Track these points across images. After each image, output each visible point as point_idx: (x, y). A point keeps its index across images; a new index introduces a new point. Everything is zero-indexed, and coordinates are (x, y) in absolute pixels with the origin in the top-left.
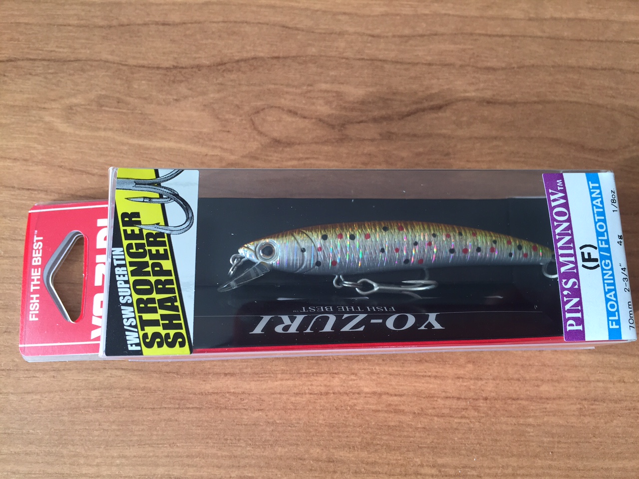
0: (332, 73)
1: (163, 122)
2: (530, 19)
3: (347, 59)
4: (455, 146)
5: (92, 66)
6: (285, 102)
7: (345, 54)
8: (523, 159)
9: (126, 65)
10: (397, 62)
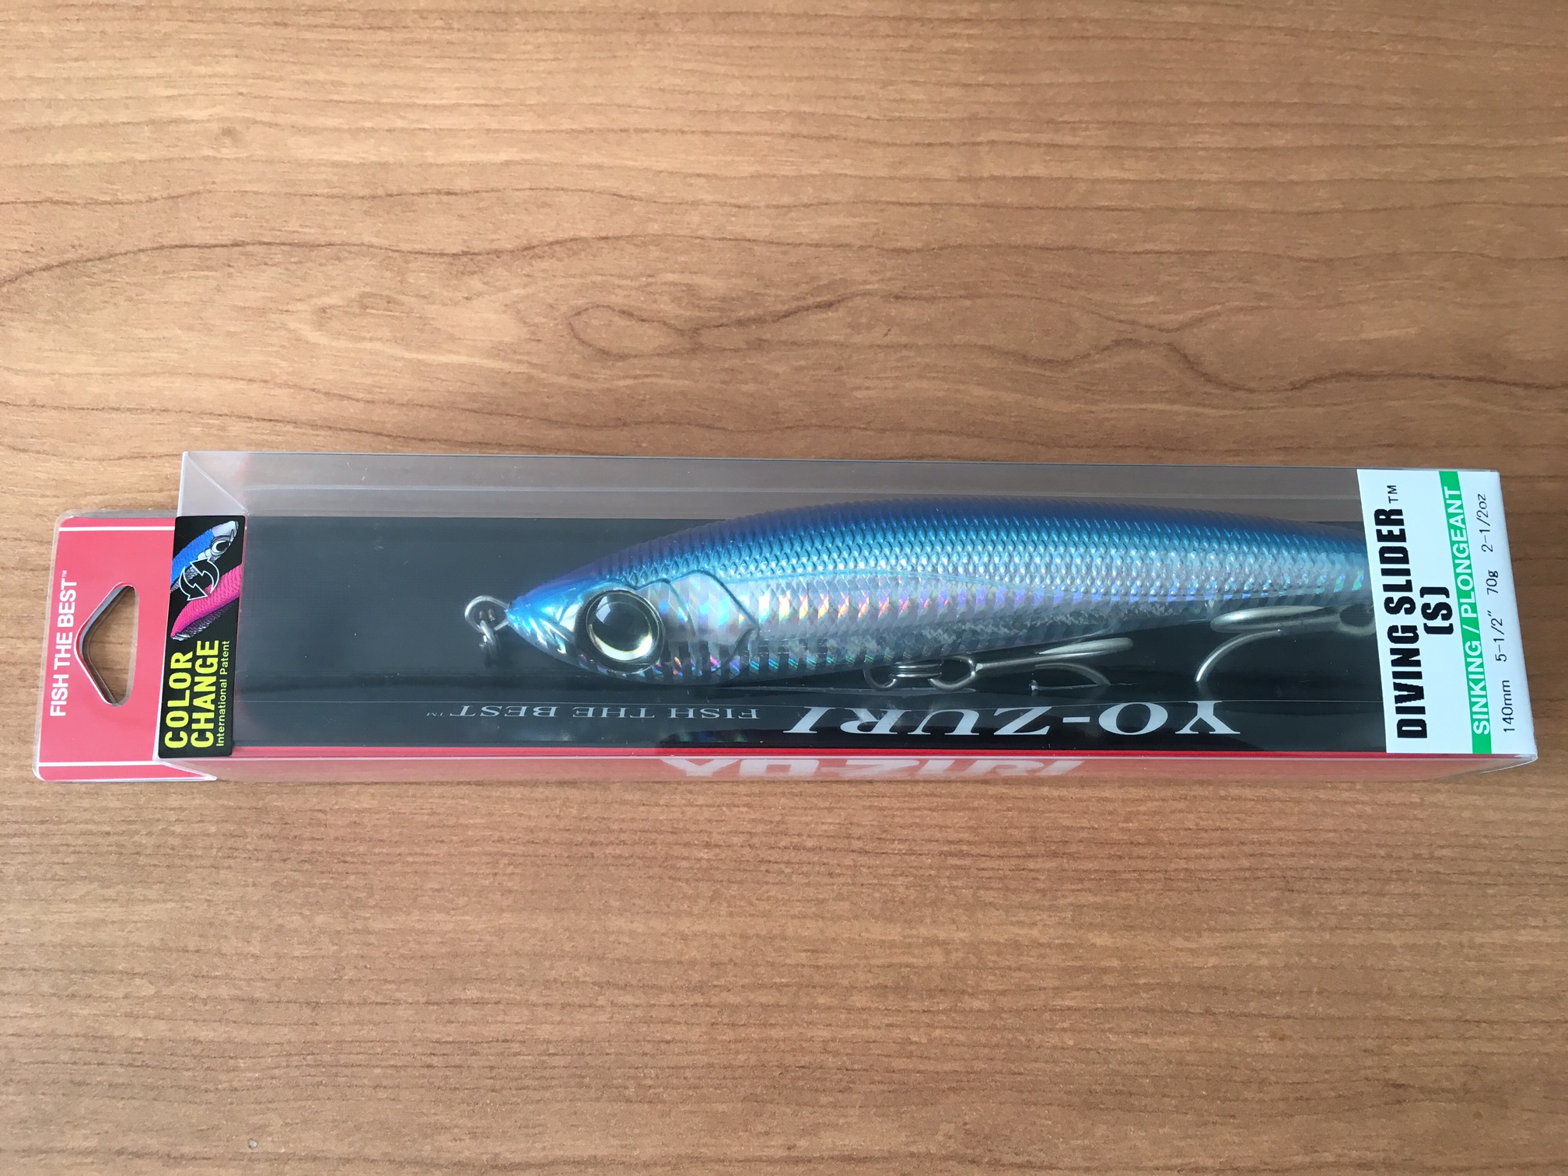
0: (682, 259)
1: (449, 329)
2: (960, 180)
3: (702, 239)
4: (850, 357)
5: (350, 252)
6: (617, 299)
7: (700, 233)
8: (941, 375)
9: (397, 251)
10: (772, 243)
